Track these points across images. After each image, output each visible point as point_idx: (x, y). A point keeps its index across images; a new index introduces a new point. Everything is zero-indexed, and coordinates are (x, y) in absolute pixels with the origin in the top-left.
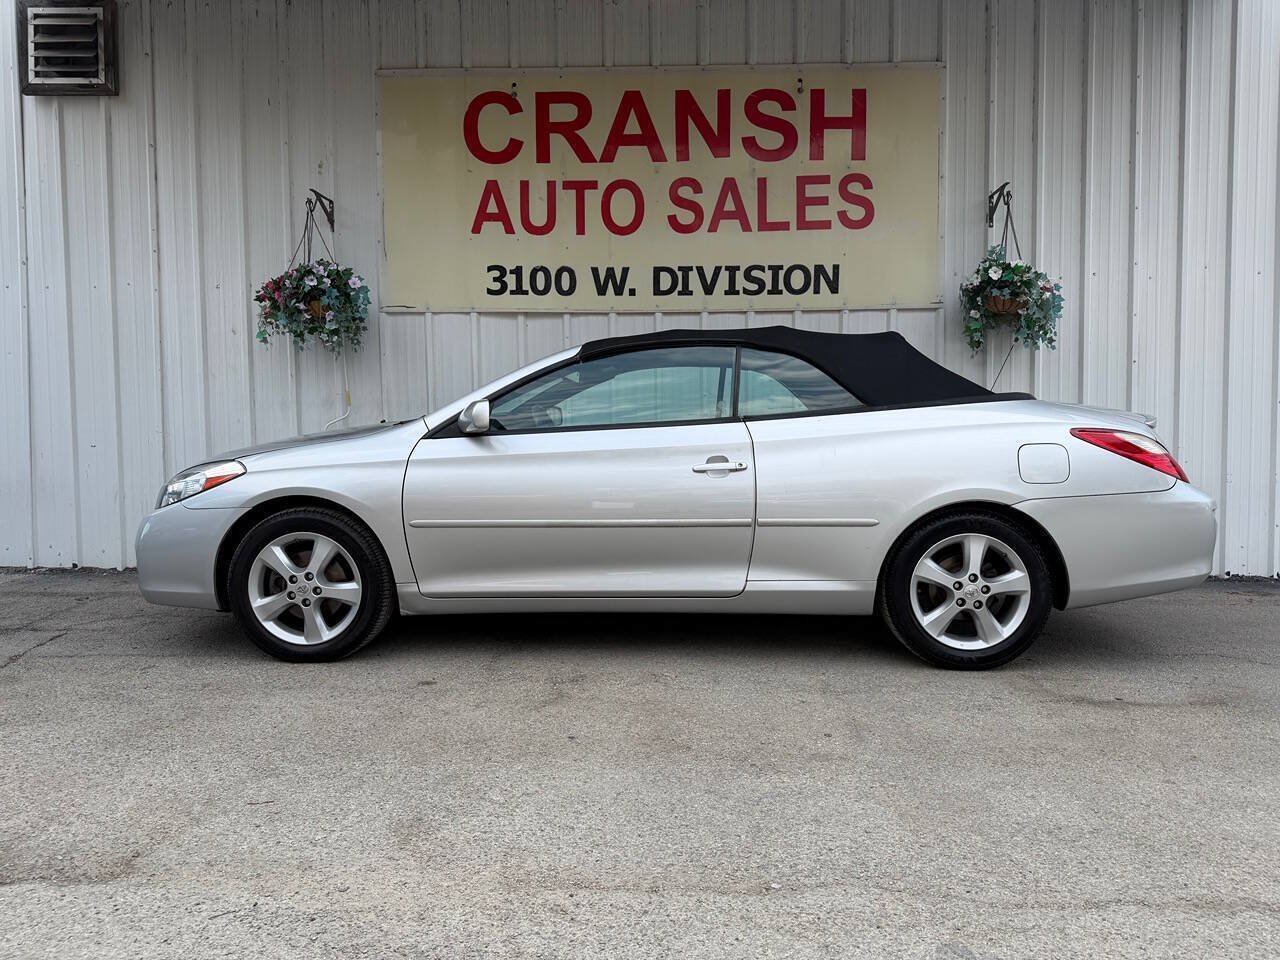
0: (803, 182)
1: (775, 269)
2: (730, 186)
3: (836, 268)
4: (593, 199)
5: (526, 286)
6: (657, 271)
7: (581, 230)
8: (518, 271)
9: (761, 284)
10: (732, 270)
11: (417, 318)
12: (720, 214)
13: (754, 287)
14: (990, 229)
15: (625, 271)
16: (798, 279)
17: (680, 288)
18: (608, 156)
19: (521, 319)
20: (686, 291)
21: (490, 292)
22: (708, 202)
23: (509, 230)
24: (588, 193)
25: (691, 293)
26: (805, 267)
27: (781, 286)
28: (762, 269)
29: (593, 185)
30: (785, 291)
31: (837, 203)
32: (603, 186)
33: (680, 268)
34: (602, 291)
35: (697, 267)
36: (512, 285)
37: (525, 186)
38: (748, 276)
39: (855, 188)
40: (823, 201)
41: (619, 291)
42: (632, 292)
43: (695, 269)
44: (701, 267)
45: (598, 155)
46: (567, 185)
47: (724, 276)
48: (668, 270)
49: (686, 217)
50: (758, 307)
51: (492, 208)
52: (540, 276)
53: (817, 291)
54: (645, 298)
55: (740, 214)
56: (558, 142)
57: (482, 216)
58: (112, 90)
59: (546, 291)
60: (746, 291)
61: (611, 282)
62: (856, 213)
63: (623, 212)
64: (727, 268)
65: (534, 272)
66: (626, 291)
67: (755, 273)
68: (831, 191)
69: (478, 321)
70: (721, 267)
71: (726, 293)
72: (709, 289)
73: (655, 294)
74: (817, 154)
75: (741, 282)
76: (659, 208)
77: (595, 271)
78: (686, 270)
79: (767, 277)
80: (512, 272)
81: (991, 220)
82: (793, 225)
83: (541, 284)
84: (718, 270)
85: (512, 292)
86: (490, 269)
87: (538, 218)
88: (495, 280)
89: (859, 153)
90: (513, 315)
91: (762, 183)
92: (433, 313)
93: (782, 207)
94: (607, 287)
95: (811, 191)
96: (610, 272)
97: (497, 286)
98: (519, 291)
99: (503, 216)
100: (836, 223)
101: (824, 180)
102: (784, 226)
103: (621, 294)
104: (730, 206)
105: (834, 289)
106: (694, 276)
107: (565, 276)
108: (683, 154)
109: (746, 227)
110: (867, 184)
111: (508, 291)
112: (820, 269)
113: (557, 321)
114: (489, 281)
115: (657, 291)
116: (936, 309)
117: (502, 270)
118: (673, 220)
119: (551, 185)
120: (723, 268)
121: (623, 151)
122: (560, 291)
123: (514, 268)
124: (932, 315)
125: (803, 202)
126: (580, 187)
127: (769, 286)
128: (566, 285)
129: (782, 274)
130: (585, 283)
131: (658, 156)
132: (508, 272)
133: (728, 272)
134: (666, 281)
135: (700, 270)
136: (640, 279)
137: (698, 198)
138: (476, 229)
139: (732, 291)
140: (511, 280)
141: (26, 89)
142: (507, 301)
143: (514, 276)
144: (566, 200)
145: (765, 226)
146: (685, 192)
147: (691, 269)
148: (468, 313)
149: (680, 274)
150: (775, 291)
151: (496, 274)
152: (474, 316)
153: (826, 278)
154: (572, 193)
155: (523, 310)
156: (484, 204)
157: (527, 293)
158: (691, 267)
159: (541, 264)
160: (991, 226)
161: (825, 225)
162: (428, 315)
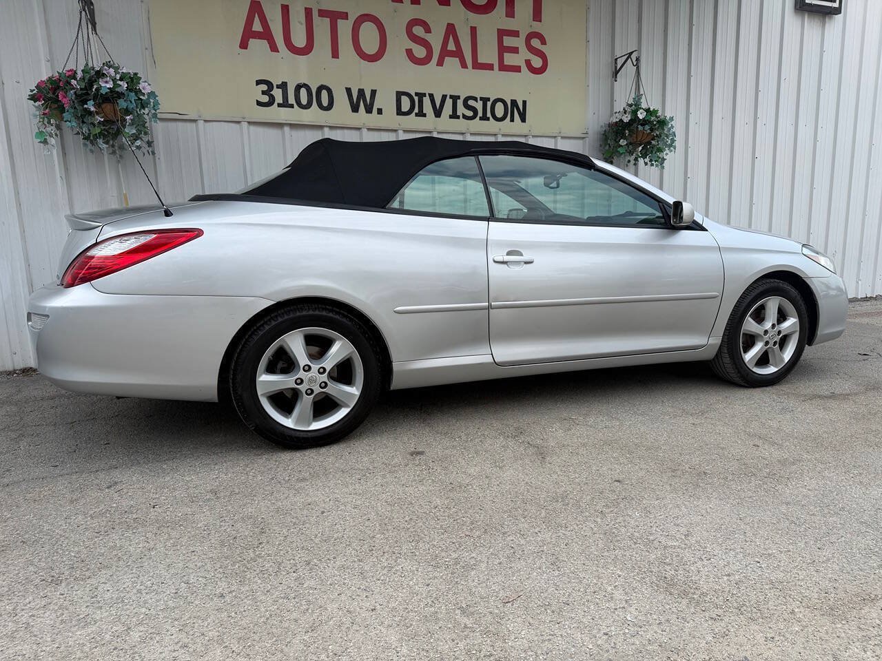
0: (502, 33)
1: (485, 100)
2: (451, 30)
3: (524, 102)
4: (345, 27)
5: (292, 100)
6: (399, 94)
7: (335, 54)
8: (283, 86)
9: (474, 110)
10: (455, 98)
11: (188, 124)
12: (445, 53)
13: (470, 114)
14: (615, 83)
15: (374, 93)
16: (500, 110)
17: (416, 110)
19: (287, 129)
20: (421, 114)
21: (259, 103)
22: (435, 41)
23: (274, 48)
24: (340, 22)
25: (425, 115)
26: (503, 100)
27: (489, 115)
28: (475, 99)
29: (345, 16)
30: (491, 118)
31: (524, 54)
32: (352, 18)
33: (417, 94)
34: (355, 109)
35: (429, 94)
36: (279, 99)
37: (285, 9)
38: (466, 105)
39: (535, 43)
40: (515, 50)
41: (369, 110)
42: (380, 111)
43: (427, 95)
44: (432, 94)
46: (322, 13)
47: (449, 102)
48: (408, 95)
49: (420, 52)
50: (472, 130)
51: (257, 27)
52: (303, 91)
53: (512, 120)
54: (390, 117)
55: (459, 54)
57: (248, 33)
59: (308, 106)
60: (465, 117)
61: (362, 101)
62: (537, 62)
63: (370, 43)
64: (451, 97)
65: (298, 87)
66: (375, 110)
67: (471, 103)
68: (520, 43)
69: (248, 128)
70: (446, 96)
71: (451, 117)
72: (438, 113)
73: (398, 114)
74: (510, 13)
75: (461, 110)
76: (398, 43)
77: (349, 91)
78: (421, 96)
79: (479, 106)
80: (278, 87)
81: (616, 77)
82: (496, 67)
83: (304, 100)
84: (444, 97)
85: (279, 105)
86: (259, 82)
87: (300, 40)
88: (264, 93)
89: (537, 16)
90: (280, 125)
91: (474, 31)
92: (205, 121)
93: (488, 53)
94: (359, 106)
95: (508, 41)
96: (361, 92)
97: (265, 99)
98: (285, 104)
99: (267, 35)
100: (524, 69)
101: (515, 34)
102: (489, 67)
103: (371, 112)
104: (452, 46)
105: (523, 120)
106: (427, 100)
107: (324, 94)
109: (464, 65)
110: (543, 42)
111: (276, 104)
112: (514, 103)
113: (317, 133)
114: (257, 93)
115: (399, 112)
116: (583, 138)
117: (269, 84)
118: (409, 53)
119: (308, 12)
120: (448, 97)
122: (321, 106)
123: (280, 83)
124: (581, 141)
125: (502, 49)
126: (333, 16)
127: (480, 114)
128: (325, 103)
129: (489, 104)
130: (341, 101)
132: (275, 87)
133: (451, 100)
134: (406, 104)
135: (431, 96)
136: (385, 101)
137: (428, 37)
138: (244, 45)
139: (454, 116)
140: (277, 93)
142: (276, 113)
143: (281, 90)
144: (322, 27)
145: (477, 66)
146: (418, 31)
147: (424, 95)
148: (239, 122)
149: (416, 99)
150: (485, 118)
151: (265, 87)
152: (245, 125)
153: (517, 110)
154: (327, 21)
155: (289, 122)
156: (249, 22)
157: (292, 106)
158: (425, 94)
159: (302, 81)
160: (616, 81)
161: (517, 69)
162: (201, 123)
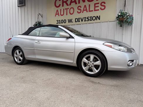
0: (95, 4)
1: (91, 17)
2: (85, 6)
3: (100, 16)
5: (61, 22)
6: (76, 19)
7: (67, 15)
8: (60, 21)
9: (89, 19)
10: (85, 18)
13: (88, 20)
15: (72, 19)
16: (94, 18)
18: (70, 4)
20: (79, 21)
22: (82, 9)
23: (59, 16)
26: (95, 16)
27: (92, 19)
28: (89, 17)
29: (68, 8)
31: (100, 7)
34: (69, 22)
35: (81, 18)
36: (59, 23)
37: (61, 10)
38: (87, 19)
39: (103, 4)
40: (98, 6)
41: (71, 22)
42: (73, 22)
45: (69, 4)
46: (65, 9)
47: (84, 19)
48: (77, 19)
49: (79, 11)
50: (89, 23)
51: (57, 13)
52: (62, 21)
53: (97, 20)
54: (74, 23)
55: (86, 10)
56: (65, 4)
57: (56, 14)
58: (25, 5)
59: (63, 23)
60: (87, 21)
62: (103, 8)
63: (72, 11)
68: (99, 5)
72: (82, 21)
75: (86, 19)
76: (76, 10)
77: (68, 20)
78: (79, 18)
79: (90, 18)
81: (125, 6)
91: (89, 5)
93: (92, 8)
95: (96, 5)
96: (70, 20)
97: (57, 23)
100: (100, 9)
101: (98, 3)
102: (92, 11)
104: (85, 9)
105: (99, 19)
107: (65, 21)
108: (79, 3)
109: (87, 12)
110: (105, 3)
112: (97, 17)
115: (76, 22)
116: (115, 21)
117: (58, 20)
119: (64, 9)
121: (72, 4)
122: (64, 23)
125: (95, 7)
126: (67, 9)
131: (76, 3)
134: (77, 20)
136: (74, 20)
137: (81, 8)
138: (55, 16)
139: (85, 21)
140: (59, 22)
141: (18, 6)
145: (90, 11)
146: (79, 8)
150: (91, 20)
154: (66, 10)
156: (56, 13)
159: (62, 19)
161: (98, 10)
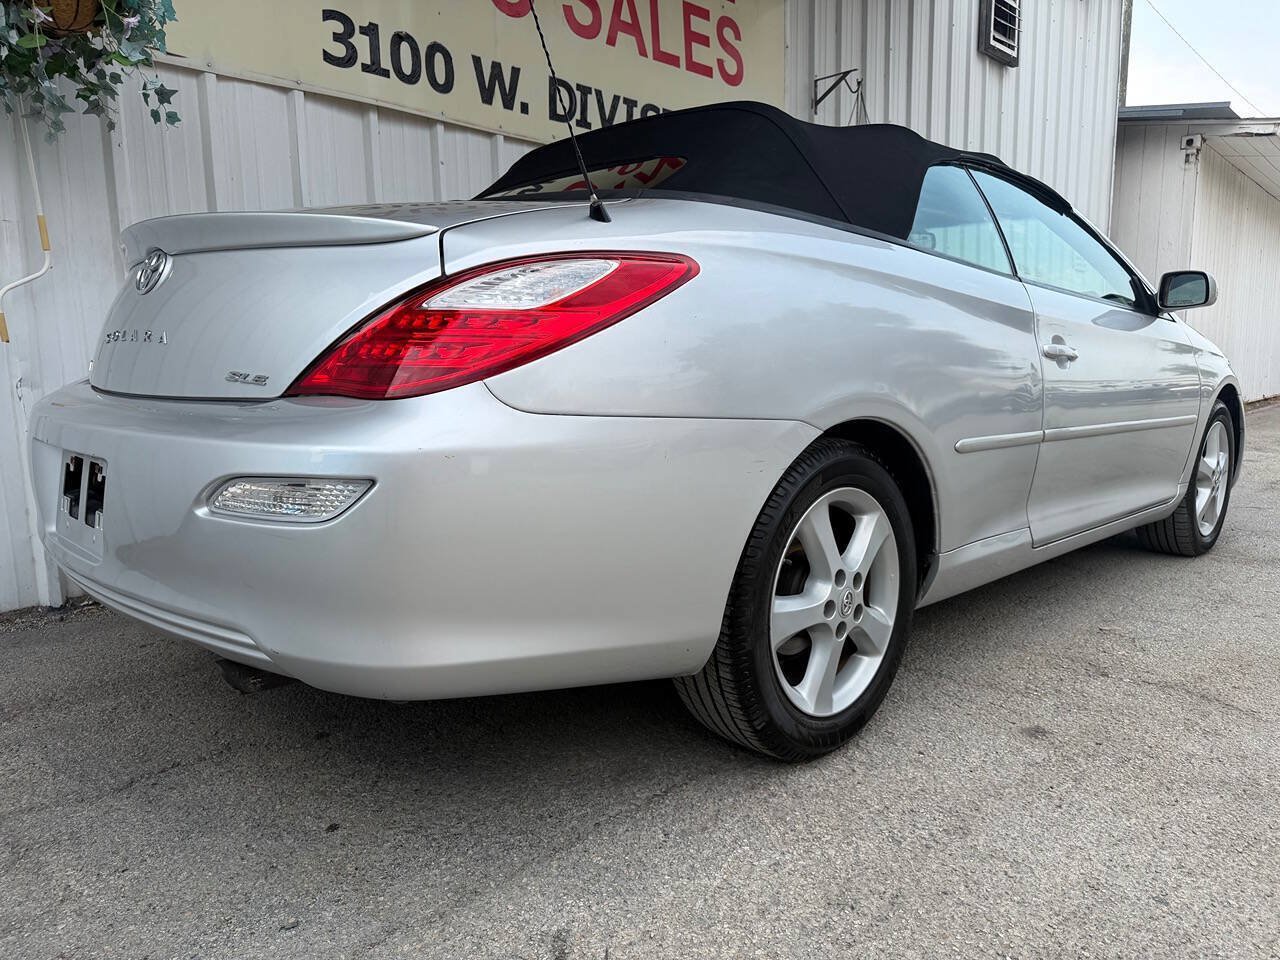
0: (688, 9)
5: (386, 62)
6: (553, 83)
8: (371, 31)
10: (631, 104)
11: (185, 79)
12: (617, 25)
15: (516, 72)
17: (578, 115)
19: (373, 117)
20: (584, 123)
21: (328, 57)
25: (589, 126)
31: (716, 48)
33: (579, 87)
34: (487, 98)
35: (596, 90)
36: (364, 56)
38: (642, 118)
39: (728, 33)
40: (704, 41)
41: (508, 104)
42: (525, 108)
43: (593, 92)
44: (600, 92)
47: (622, 109)
48: (566, 85)
49: (584, 15)
52: (405, 49)
54: (540, 121)
55: (636, 31)
59: (413, 78)
61: (497, 84)
62: (731, 66)
64: (625, 100)
65: (398, 39)
66: (517, 105)
67: (652, 115)
68: (711, 31)
69: (304, 106)
70: (619, 97)
72: (607, 125)
73: (551, 118)
77: (477, 61)
78: (585, 91)
80: (363, 31)
81: (816, 108)
82: (683, 62)
83: (407, 65)
84: (616, 98)
85: (364, 68)
86: (329, 15)
88: (337, 37)
90: (359, 108)
93: (672, 36)
94: (493, 92)
95: (698, 25)
96: (496, 66)
97: (339, 51)
98: (375, 68)
100: (716, 72)
101: (704, 14)
102: (672, 60)
103: (511, 108)
104: (626, 15)
106: (592, 99)
107: (439, 58)
109: (643, 53)
110: (738, 37)
111: (358, 66)
113: (422, 134)
114: (325, 36)
115: (554, 116)
117: (347, 23)
118: (568, 13)
120: (621, 100)
122: (433, 83)
123: (366, 24)
125: (691, 37)
128: (440, 77)
130: (466, 79)
132: (357, 30)
133: (625, 106)
134: (563, 101)
135: (599, 93)
136: (532, 91)
140: (361, 42)
142: (356, 83)
143: (367, 38)
145: (660, 55)
147: (589, 91)
148: (286, 90)
149: (578, 94)
151: (339, 28)
152: (299, 96)
155: (380, 104)
157: (385, 74)
158: (590, 89)
159: (404, 29)
160: (816, 113)
161: (706, 71)
162: (211, 79)
